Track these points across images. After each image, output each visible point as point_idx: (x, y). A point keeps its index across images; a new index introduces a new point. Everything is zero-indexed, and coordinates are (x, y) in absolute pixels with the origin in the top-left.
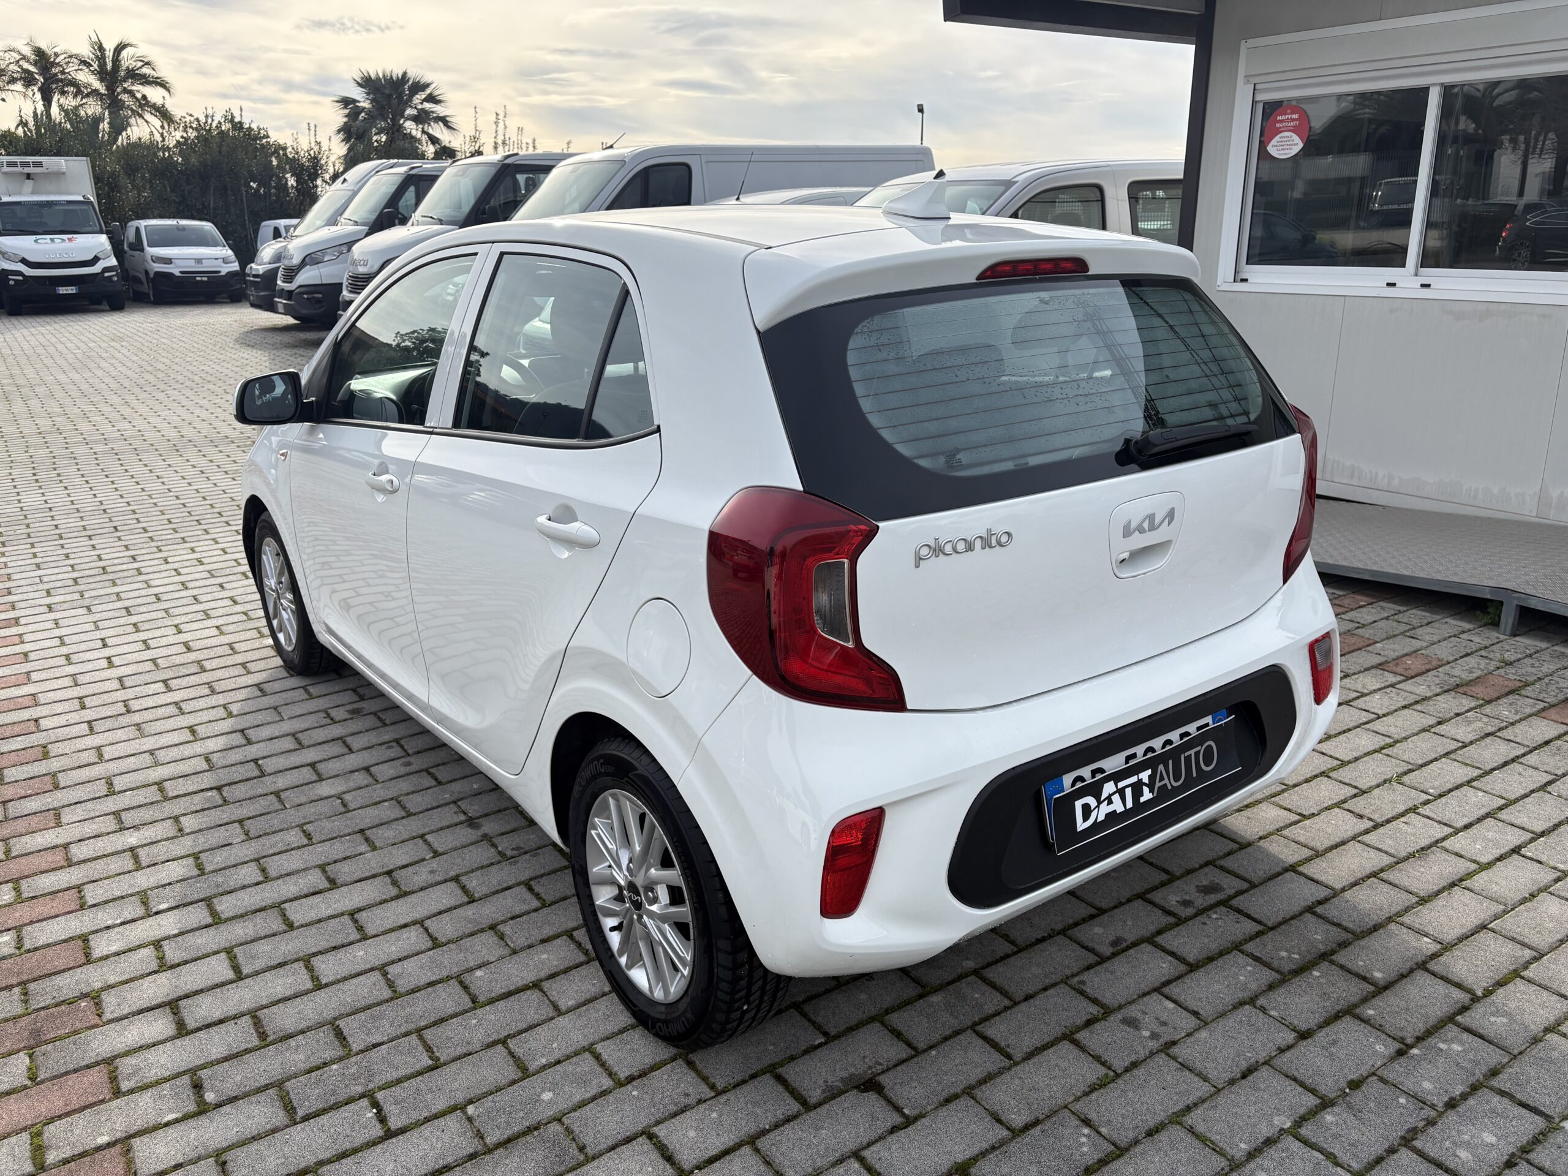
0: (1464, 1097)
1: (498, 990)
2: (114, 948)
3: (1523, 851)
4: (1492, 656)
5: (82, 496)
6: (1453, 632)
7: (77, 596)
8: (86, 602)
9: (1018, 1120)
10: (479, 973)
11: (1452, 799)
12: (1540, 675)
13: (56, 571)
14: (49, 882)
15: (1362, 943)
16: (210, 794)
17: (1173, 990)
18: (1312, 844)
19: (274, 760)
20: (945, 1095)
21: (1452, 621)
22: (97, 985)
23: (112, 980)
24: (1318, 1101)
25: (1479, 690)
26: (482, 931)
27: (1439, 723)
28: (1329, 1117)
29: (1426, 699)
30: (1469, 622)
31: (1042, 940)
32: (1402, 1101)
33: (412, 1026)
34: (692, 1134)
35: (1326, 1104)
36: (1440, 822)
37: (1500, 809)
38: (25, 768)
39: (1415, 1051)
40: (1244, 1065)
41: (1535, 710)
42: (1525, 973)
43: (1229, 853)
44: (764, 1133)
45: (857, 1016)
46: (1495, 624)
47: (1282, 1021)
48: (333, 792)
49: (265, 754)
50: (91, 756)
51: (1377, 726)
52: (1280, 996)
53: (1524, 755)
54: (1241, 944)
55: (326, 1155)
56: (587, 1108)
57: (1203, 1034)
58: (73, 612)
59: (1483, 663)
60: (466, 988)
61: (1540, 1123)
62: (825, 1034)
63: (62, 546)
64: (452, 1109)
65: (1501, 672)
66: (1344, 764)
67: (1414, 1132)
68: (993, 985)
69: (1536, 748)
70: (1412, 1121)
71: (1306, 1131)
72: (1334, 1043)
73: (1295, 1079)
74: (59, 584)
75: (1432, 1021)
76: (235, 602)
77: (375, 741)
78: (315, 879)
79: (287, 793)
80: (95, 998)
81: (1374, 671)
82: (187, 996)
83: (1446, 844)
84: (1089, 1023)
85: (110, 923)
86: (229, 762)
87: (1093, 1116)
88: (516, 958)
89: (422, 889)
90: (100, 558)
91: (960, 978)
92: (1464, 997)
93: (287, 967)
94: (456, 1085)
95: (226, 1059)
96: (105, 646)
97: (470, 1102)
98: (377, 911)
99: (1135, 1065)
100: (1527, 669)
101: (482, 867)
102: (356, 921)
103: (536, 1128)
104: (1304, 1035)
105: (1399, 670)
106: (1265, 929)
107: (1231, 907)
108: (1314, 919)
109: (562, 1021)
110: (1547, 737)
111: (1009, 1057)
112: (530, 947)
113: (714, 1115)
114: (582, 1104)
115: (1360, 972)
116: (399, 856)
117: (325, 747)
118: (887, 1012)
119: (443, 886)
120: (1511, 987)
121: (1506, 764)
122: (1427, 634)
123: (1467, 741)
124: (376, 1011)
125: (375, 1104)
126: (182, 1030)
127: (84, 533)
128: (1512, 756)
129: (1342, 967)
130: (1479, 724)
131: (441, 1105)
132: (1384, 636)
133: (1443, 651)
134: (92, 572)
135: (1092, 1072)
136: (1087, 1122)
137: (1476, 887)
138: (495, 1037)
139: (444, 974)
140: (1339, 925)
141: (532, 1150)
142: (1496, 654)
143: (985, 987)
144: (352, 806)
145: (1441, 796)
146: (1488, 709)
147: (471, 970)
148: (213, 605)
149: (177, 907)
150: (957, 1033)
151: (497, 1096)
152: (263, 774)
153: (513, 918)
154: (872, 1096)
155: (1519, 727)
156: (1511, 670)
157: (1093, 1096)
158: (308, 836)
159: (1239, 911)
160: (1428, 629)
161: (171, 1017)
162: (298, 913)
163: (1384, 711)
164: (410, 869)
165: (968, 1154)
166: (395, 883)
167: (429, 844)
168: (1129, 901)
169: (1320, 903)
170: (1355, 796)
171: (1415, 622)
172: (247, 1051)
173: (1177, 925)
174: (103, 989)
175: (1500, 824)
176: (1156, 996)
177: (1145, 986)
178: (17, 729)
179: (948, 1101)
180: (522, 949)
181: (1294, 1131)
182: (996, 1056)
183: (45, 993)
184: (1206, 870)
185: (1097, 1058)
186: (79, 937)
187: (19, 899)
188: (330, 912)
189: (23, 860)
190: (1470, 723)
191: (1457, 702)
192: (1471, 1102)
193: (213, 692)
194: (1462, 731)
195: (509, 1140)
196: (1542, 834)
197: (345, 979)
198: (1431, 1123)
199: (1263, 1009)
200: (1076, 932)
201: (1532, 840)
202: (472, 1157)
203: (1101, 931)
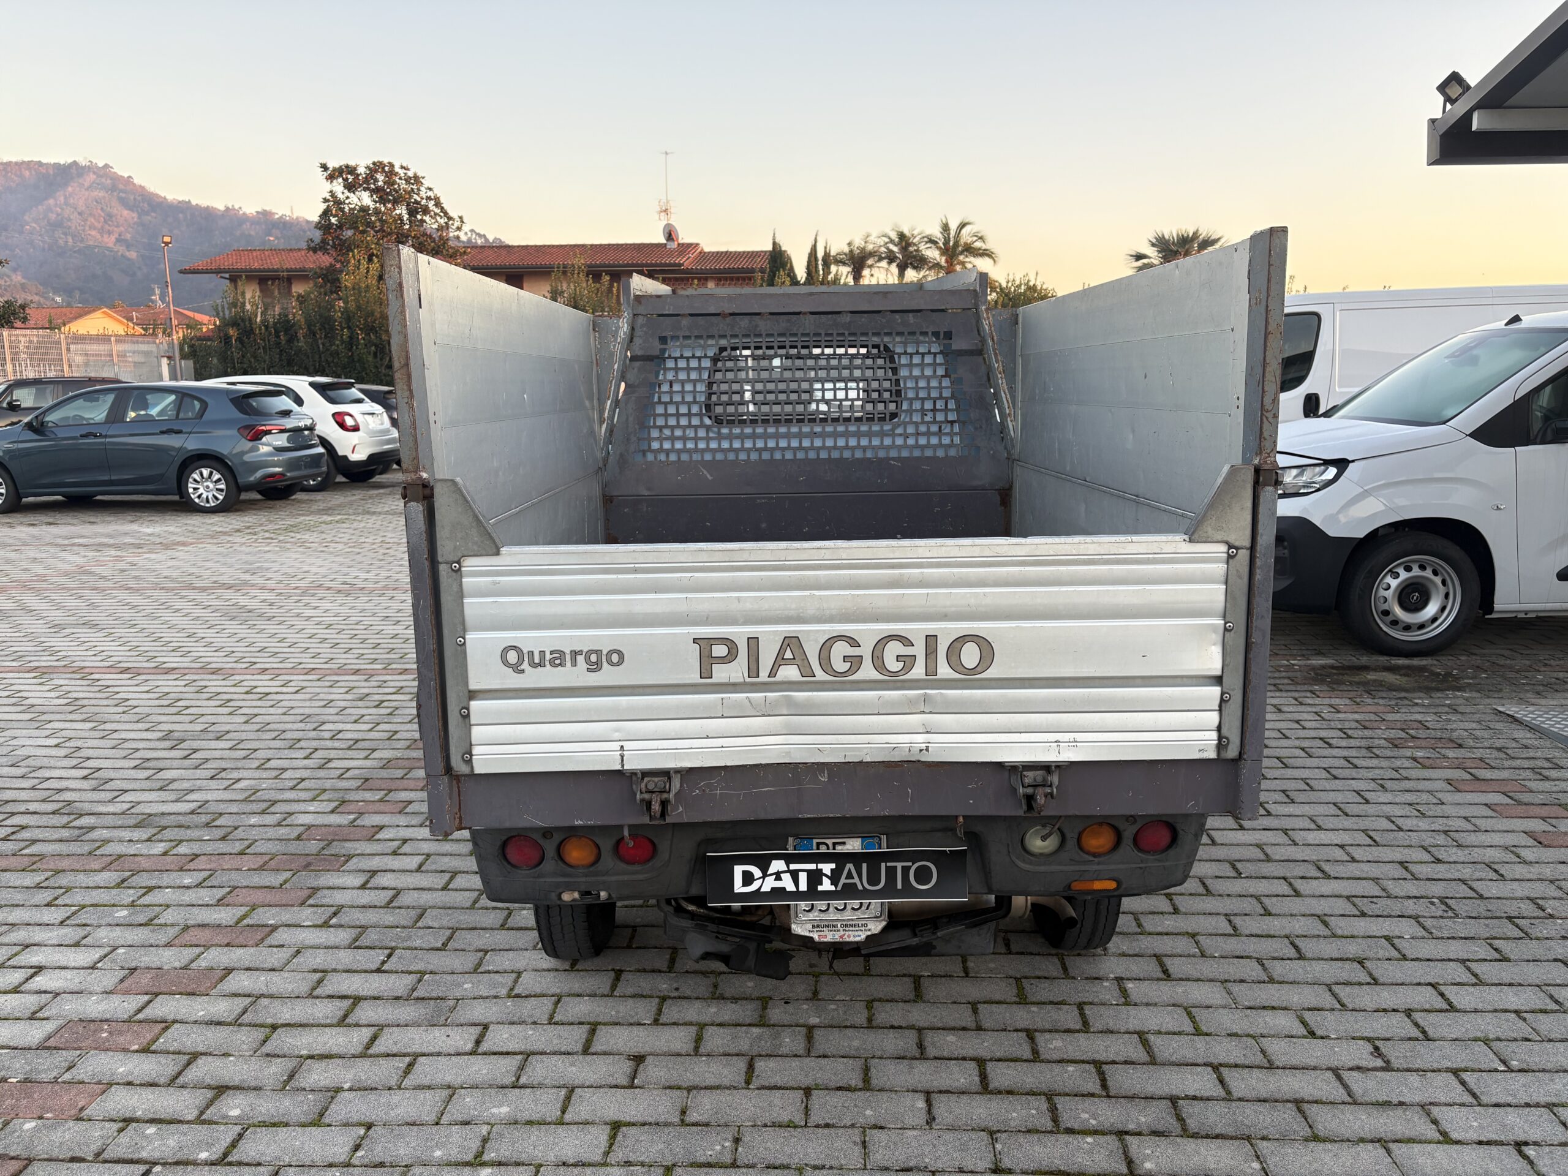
17: (941, 1098)
44: (542, 1053)
45: (688, 1017)
47: (997, 1155)
54: (1057, 1094)
56: (478, 1000)
57: (913, 1133)
62: (656, 1020)
64: (418, 972)
68: (810, 1038)
80: (349, 858)
82: (384, 871)
83: (1438, 1109)
84: (839, 1089)
87: (747, 1138)
91: (794, 1025)
94: (436, 962)
95: (361, 907)
118: (712, 1024)
125: (390, 955)
150: (737, 1055)
154: (630, 1064)
157: (767, 1129)
159: (1101, 1073)
161: (366, 878)
165: (632, 1120)
168: (1015, 1030)
169: (1195, 1098)
170: (1410, 1039)
173: (1026, 1061)
182: (740, 1078)
183: (333, 848)
186: (380, 826)
199: (995, 1140)
202: (397, 998)
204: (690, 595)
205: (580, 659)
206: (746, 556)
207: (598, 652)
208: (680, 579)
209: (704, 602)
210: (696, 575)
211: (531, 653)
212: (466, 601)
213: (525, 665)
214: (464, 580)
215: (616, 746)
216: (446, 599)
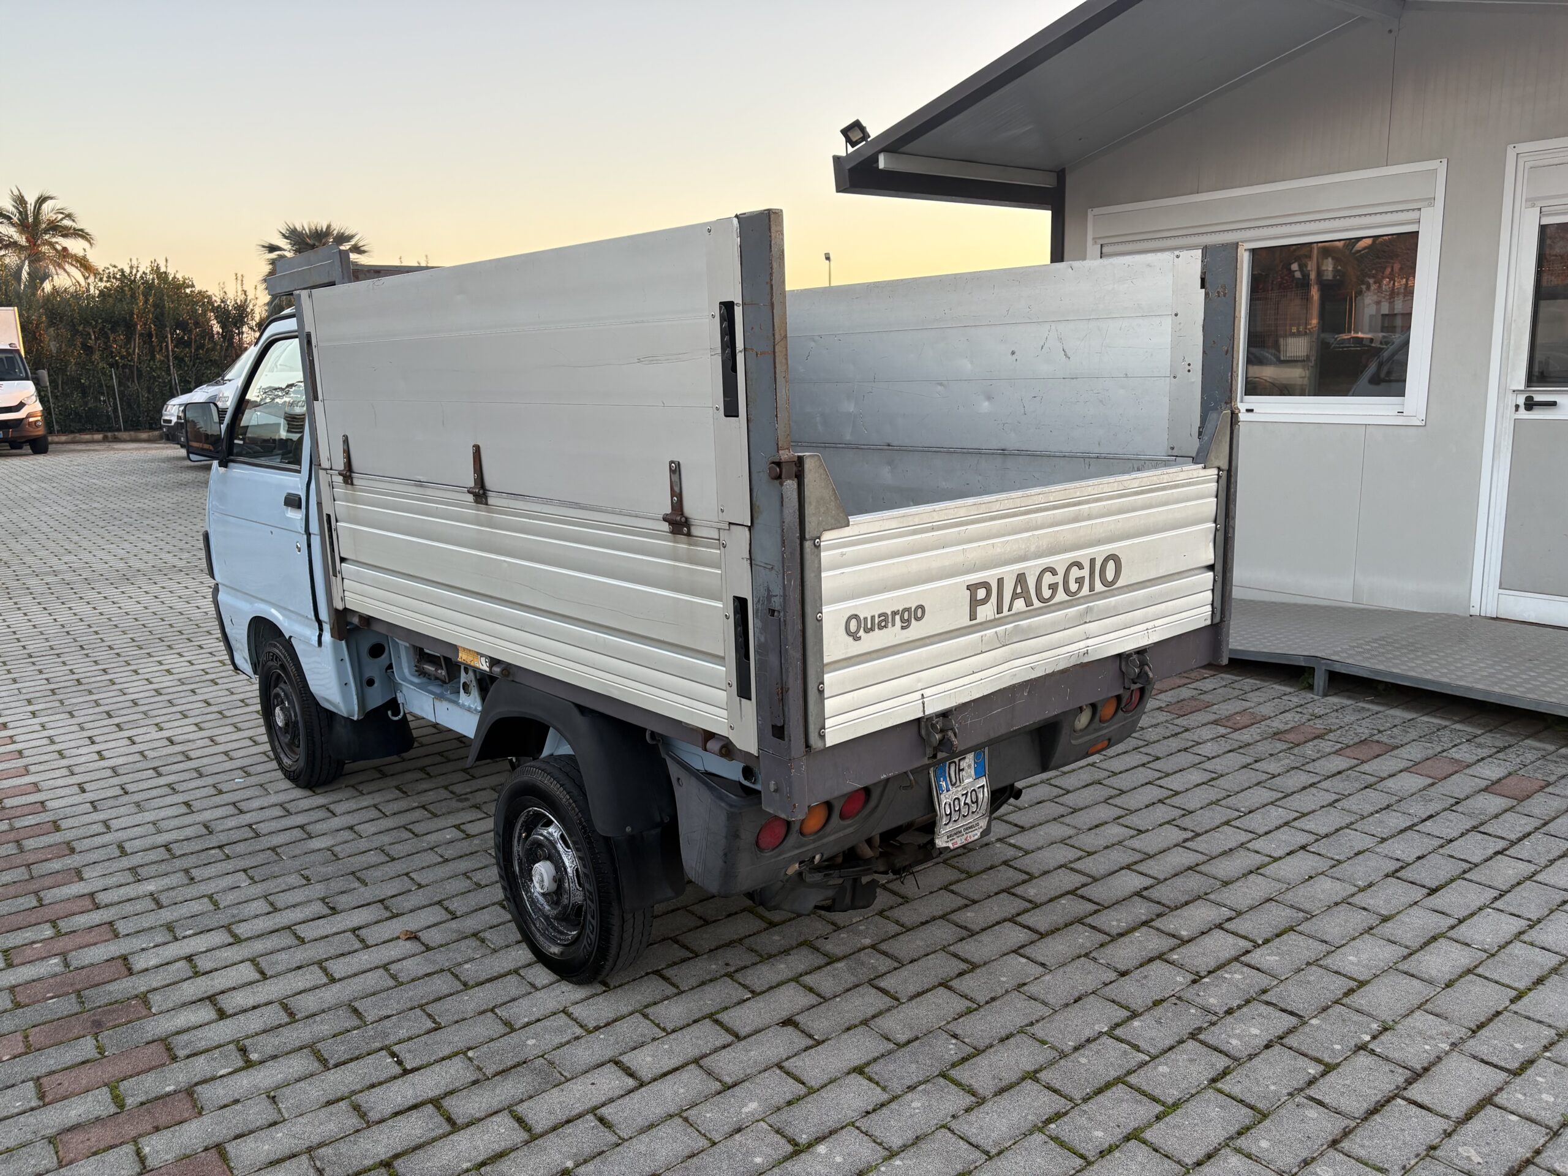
0: (1239, 1007)
1: (484, 976)
2: (152, 963)
3: (1308, 848)
4: (1305, 711)
5: (42, 619)
6: (1276, 695)
7: (57, 704)
8: (69, 709)
9: (902, 1038)
10: (467, 966)
11: (1257, 816)
12: (1342, 724)
13: (33, 684)
14: (83, 920)
15: (1175, 913)
16: (213, 851)
17: (1027, 951)
18: (1146, 850)
19: (267, 824)
20: (846, 1025)
21: (1277, 687)
22: (143, 989)
23: (155, 985)
24: (1129, 1014)
25: (1290, 737)
26: (466, 937)
27: (1256, 761)
28: (1136, 1023)
29: (1249, 744)
30: (1291, 686)
31: (927, 922)
32: (1193, 1011)
33: (416, 1004)
34: (649, 1059)
35: (1135, 1015)
36: (1246, 831)
37: (1295, 819)
38: (42, 838)
39: (1206, 980)
40: (1076, 994)
41: (1334, 750)
42: (1298, 928)
43: (1079, 859)
44: (705, 1056)
45: (775, 979)
46: (1310, 688)
47: (1108, 966)
48: (323, 846)
49: (259, 820)
50: (100, 828)
51: (1208, 765)
52: (1109, 950)
53: (1319, 782)
54: (1082, 919)
55: (358, 1087)
56: (565, 1048)
57: (1047, 978)
58: (58, 717)
59: (1298, 717)
60: (456, 976)
61: (1294, 1021)
62: (753, 992)
63: (34, 664)
64: (456, 1054)
65: (1311, 723)
66: (1177, 793)
67: (1200, 1029)
68: (885, 953)
69: (1329, 777)
70: (1198, 1024)
71: (1118, 1032)
72: (1146, 977)
73: (1113, 1001)
74: (38, 695)
75: (1222, 960)
76: (209, 704)
77: (355, 807)
78: (318, 908)
79: (282, 849)
80: (143, 999)
81: (1209, 726)
82: (223, 992)
83: (1249, 845)
84: (960, 974)
85: (144, 946)
86: (227, 827)
87: (959, 1032)
88: (497, 954)
89: (411, 911)
90: (72, 672)
91: (860, 950)
92: (1248, 945)
93: (304, 970)
94: (457, 1039)
95: (264, 1031)
96: (93, 743)
97: (470, 1049)
98: (375, 928)
99: (993, 999)
100: (1333, 720)
101: (462, 894)
102: (358, 936)
103: (524, 1063)
104: (1123, 974)
105: (1229, 724)
106: (1101, 908)
107: (1076, 895)
108: (1140, 899)
109: (538, 994)
110: (1340, 768)
111: (897, 999)
112: (507, 946)
113: (666, 1047)
114: (562, 1045)
115: (1171, 931)
116: (389, 889)
117: (311, 813)
118: (801, 975)
119: (429, 909)
120: (1285, 937)
121: (1304, 788)
122: (1255, 697)
123: (1276, 773)
124: (384, 995)
125: (393, 1055)
126: (222, 1015)
127: (52, 652)
128: (1310, 782)
129: (1158, 929)
130: (1287, 761)
131: (447, 1051)
132: (1221, 699)
133: (1267, 710)
134: (68, 684)
135: (962, 1005)
136: (955, 1036)
137: (1268, 873)
138: (485, 1007)
139: (437, 968)
140: (1159, 903)
141: (523, 1076)
142: (1311, 709)
143: (878, 955)
144: (341, 856)
145: (1250, 812)
146: (1296, 751)
147: (460, 964)
148: (189, 706)
149: (202, 932)
150: (857, 986)
151: (491, 1044)
152: (258, 835)
153: (491, 928)
154: (790, 1029)
155: (1317, 764)
156: (1318, 721)
157: (961, 1020)
158: (307, 879)
159: (1082, 897)
160: (1257, 693)
161: (210, 1007)
162: (307, 931)
163: (1214, 754)
164: (399, 898)
165: (864, 1060)
166: (387, 908)
167: (412, 879)
168: (996, 894)
169: (1146, 889)
170: (1184, 815)
171: (1247, 688)
172: (280, 1026)
173: (1033, 908)
174: (148, 992)
175: (1293, 830)
176: (1012, 955)
177: (1005, 949)
178: (26, 810)
179: (848, 1029)
180: (501, 948)
181: (1110, 1034)
182: (887, 999)
183: (98, 997)
184: (1059, 871)
185: (965, 997)
186: (119, 957)
187: (59, 934)
188: (334, 930)
189: (57, 907)
190: (1280, 760)
191: (1272, 746)
192: (1245, 1009)
193: (201, 775)
194: (1273, 767)
195: (503, 1071)
196: (1327, 836)
197: (355, 975)
198: (1213, 1024)
199: (1095, 959)
200: (954, 917)
201: (1317, 840)
202: (475, 1082)
203: (973, 914)
204: (965, 546)
205: (898, 618)
206: (997, 506)
207: (908, 610)
208: (959, 533)
209: (975, 551)
210: (969, 527)
211: (866, 619)
212: (823, 575)
213: (861, 633)
214: (822, 554)
215: (918, 695)
216: (809, 575)
